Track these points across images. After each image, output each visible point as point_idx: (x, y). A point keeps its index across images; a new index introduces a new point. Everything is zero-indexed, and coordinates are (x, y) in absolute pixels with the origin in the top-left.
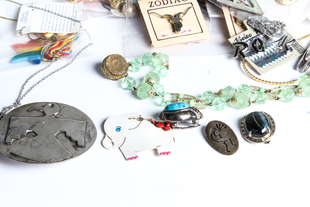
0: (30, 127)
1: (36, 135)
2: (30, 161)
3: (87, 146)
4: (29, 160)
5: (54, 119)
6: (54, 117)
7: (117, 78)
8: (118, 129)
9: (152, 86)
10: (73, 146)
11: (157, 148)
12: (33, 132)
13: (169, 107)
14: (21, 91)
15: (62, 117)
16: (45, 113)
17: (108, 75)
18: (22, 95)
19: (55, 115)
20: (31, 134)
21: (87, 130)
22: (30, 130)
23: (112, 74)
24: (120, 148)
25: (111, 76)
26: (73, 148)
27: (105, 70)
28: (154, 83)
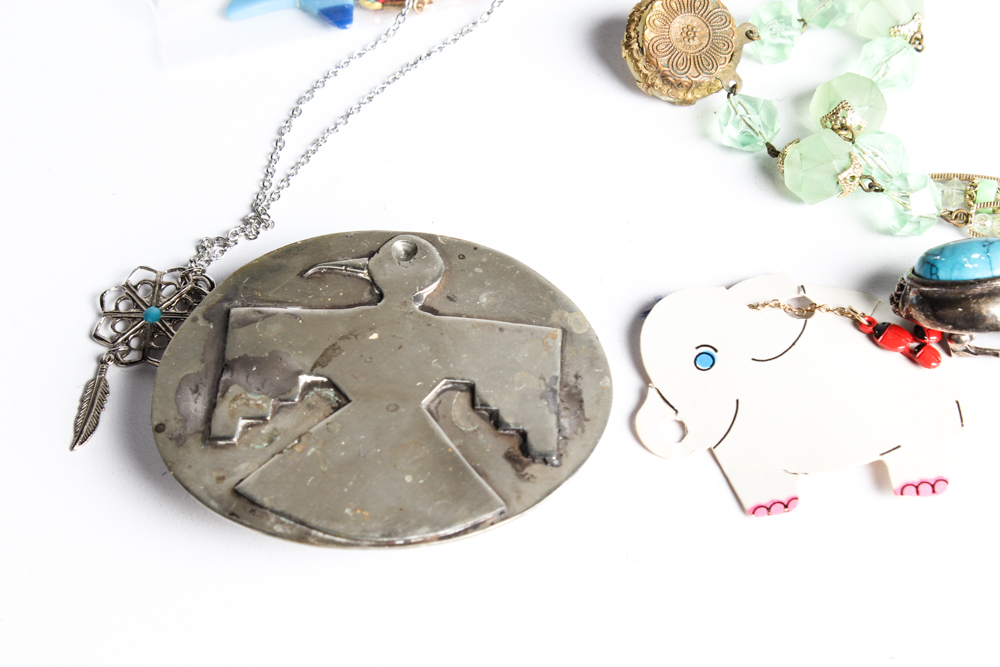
0: (314, 361)
1: (343, 399)
2: (320, 534)
3: (572, 454)
4: (314, 532)
5: (420, 316)
6: (417, 306)
7: (689, 96)
8: (706, 357)
9: (852, 140)
10: (509, 457)
11: (884, 458)
12: (331, 384)
13: (939, 265)
14: (272, 159)
15: (455, 307)
16: (378, 288)
17: (653, 85)
18: (275, 180)
19: (425, 296)
20: (319, 395)
21: (566, 369)
22: (317, 375)
23: (669, 82)
24: (715, 451)
25: (666, 88)
26: (507, 467)
27: (637, 61)
28: (859, 128)
